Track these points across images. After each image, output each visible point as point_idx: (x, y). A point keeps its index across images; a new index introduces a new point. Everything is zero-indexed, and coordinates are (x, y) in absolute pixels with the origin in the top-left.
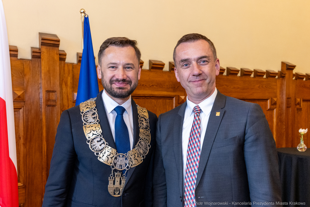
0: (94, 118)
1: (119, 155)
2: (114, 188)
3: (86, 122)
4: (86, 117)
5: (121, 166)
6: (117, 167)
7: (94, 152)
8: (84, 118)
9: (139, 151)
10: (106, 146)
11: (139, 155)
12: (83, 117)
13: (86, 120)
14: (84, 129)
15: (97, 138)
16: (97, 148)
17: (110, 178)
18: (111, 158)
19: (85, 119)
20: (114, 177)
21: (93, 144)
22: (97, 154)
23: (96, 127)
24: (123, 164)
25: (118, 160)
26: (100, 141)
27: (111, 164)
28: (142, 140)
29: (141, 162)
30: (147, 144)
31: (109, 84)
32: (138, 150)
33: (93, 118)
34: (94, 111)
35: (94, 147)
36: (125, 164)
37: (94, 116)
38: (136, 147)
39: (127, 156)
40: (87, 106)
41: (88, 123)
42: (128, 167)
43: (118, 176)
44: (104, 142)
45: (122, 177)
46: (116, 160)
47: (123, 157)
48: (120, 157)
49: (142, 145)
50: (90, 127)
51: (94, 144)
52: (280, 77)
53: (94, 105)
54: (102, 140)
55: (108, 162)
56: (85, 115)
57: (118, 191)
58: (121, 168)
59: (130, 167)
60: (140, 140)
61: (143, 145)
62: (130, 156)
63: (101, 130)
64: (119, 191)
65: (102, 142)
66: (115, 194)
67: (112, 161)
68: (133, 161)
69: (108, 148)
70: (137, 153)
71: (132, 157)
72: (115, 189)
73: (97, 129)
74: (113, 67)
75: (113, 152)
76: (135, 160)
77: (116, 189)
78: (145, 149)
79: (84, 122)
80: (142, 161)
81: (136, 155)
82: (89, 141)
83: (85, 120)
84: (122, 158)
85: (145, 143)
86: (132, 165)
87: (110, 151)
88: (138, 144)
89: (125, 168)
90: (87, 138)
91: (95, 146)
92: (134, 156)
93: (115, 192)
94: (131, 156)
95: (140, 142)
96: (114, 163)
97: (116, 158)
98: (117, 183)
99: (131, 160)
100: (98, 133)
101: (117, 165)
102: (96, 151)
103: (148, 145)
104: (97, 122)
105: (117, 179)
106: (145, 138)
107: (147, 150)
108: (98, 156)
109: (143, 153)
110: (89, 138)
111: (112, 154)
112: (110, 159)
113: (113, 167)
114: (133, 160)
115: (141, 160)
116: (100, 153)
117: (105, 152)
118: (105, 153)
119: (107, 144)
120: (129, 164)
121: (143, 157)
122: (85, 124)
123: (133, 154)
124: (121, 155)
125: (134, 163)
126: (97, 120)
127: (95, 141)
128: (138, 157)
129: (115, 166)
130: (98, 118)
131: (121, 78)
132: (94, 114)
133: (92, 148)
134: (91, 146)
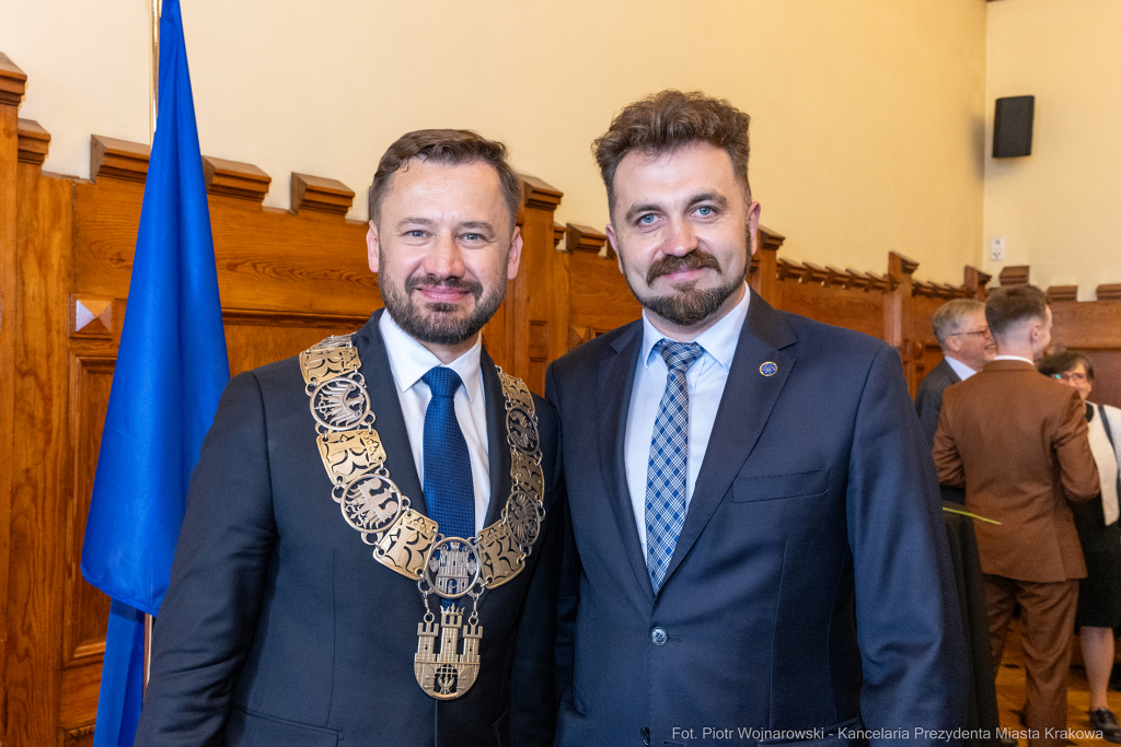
0: (355, 408)
1: (448, 543)
2: (436, 667)
3: (327, 422)
4: (327, 402)
5: (455, 583)
6: (441, 588)
7: (361, 529)
8: (320, 408)
9: (512, 530)
10: (404, 508)
11: (513, 543)
12: (316, 405)
13: (326, 416)
14: (322, 448)
15: (368, 479)
16: (370, 516)
17: (425, 624)
18: (421, 552)
19: (323, 410)
20: (436, 625)
21: (354, 502)
22: (372, 538)
23: (365, 442)
24: (461, 575)
25: (442, 559)
26: (380, 491)
27: (421, 576)
28: (522, 488)
29: (521, 570)
30: (533, 503)
31: (404, 294)
32: (511, 525)
33: (351, 407)
34: (354, 383)
35: (358, 513)
36: (469, 574)
37: (354, 402)
38: (504, 514)
39: (474, 548)
40: (328, 365)
41: (334, 424)
42: (477, 588)
43: (452, 619)
44: (394, 495)
45: (466, 627)
46: (438, 559)
47: (460, 550)
48: (450, 549)
49: (521, 510)
50: (344, 439)
51: (360, 501)
53: (353, 363)
54: (388, 486)
55: (410, 568)
56: (323, 398)
57: (449, 676)
58: (454, 591)
59: (486, 588)
60: (515, 489)
61: (524, 509)
62: (485, 546)
63: (381, 452)
64: (456, 676)
65: (387, 494)
67: (423, 565)
68: (494, 565)
69: (409, 515)
70: (507, 538)
71: (493, 550)
72: (439, 670)
73: (367, 447)
74: (418, 233)
75: (428, 531)
76: (503, 561)
77: (445, 670)
78: (530, 521)
79: (320, 422)
80: (524, 564)
81: (506, 544)
82: (341, 489)
83: (321, 416)
84: (458, 553)
85: (530, 501)
86: (490, 579)
87: (417, 529)
88: (509, 506)
89: (468, 590)
90: (333, 478)
91: (364, 509)
92: (498, 546)
93: (440, 681)
94: (489, 546)
95: (514, 499)
96: (430, 571)
97: (436, 554)
98: (448, 648)
99: (489, 562)
100: (371, 461)
101: (438, 580)
102: (368, 528)
103: (539, 509)
104: (364, 424)
105: (449, 634)
106: (527, 485)
107: (535, 524)
108: (374, 547)
109: (526, 538)
110: (340, 478)
111: (426, 538)
112: (416, 556)
113: (425, 585)
114: (495, 560)
115: (520, 562)
116: (380, 535)
117: (400, 530)
118: (398, 535)
119: (405, 503)
120: (481, 575)
121: (526, 550)
122: (322, 429)
123: (495, 539)
124: (453, 541)
125: (497, 572)
126: (365, 415)
127: (364, 489)
128: (510, 550)
129: (434, 583)
130: (368, 407)
131: (443, 270)
132: (354, 394)
133: (353, 516)
134: (350, 508)
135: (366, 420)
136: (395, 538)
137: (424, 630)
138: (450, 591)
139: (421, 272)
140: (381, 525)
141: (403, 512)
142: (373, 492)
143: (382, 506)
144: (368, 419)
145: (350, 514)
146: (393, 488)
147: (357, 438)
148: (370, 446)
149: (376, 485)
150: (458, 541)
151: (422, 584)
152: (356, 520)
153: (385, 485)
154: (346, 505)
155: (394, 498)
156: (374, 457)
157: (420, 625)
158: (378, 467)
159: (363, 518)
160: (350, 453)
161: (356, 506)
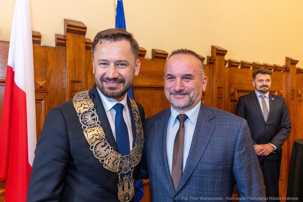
7: (99, 159)
8: (83, 120)
13: (85, 123)
18: (117, 164)
21: (97, 150)
36: (130, 165)
38: (136, 144)
40: (83, 105)
41: (88, 126)
43: (126, 180)
44: (108, 147)
45: (130, 180)
50: (92, 130)
52: (285, 71)
56: (83, 117)
60: (137, 135)
64: (129, 195)
67: (117, 167)
70: (137, 151)
74: (104, 64)
76: (137, 158)
77: (126, 195)
79: (83, 125)
82: (93, 147)
86: (134, 164)
91: (100, 152)
93: (125, 198)
94: (133, 155)
96: (120, 167)
100: (101, 137)
101: (122, 169)
108: (104, 164)
109: (141, 149)
111: (118, 159)
119: (112, 149)
123: (134, 152)
126: (97, 122)
128: (138, 154)
132: (93, 115)
136: (109, 160)
137: (119, 185)
141: (111, 152)
142: (102, 146)
152: (98, 156)
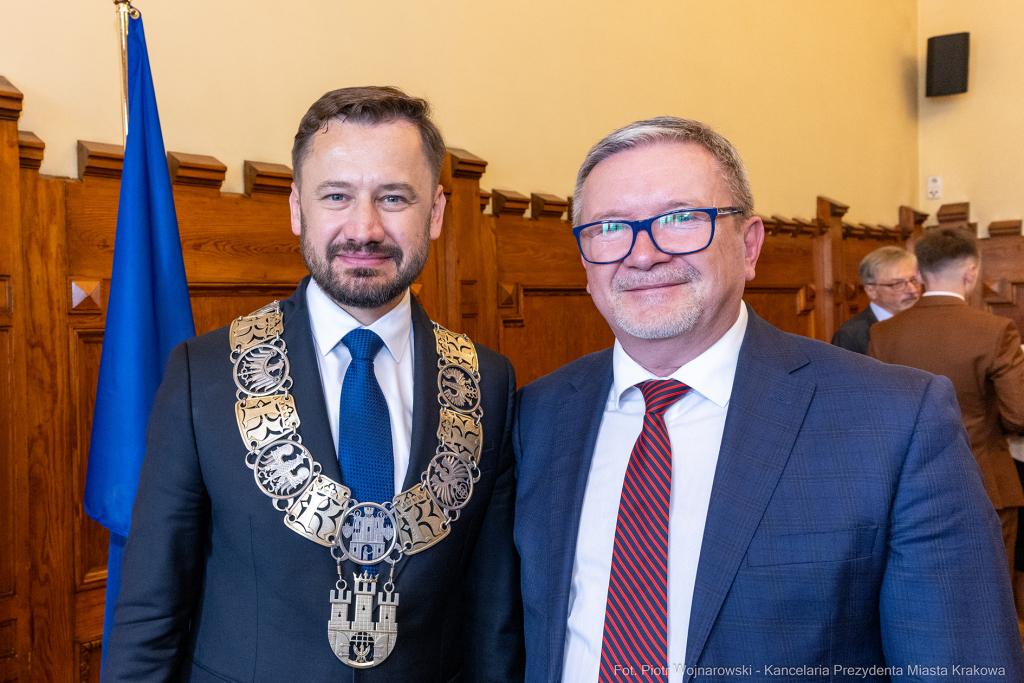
0: (274, 374)
1: (362, 508)
2: (351, 635)
3: (248, 388)
4: (248, 369)
5: (370, 548)
6: (354, 556)
7: (272, 495)
8: (242, 375)
9: (435, 493)
10: (315, 474)
11: (436, 506)
12: (238, 372)
13: (247, 382)
14: (239, 413)
15: (280, 445)
16: (281, 481)
17: (337, 592)
18: (333, 518)
19: (245, 376)
20: (349, 593)
21: (267, 468)
22: (283, 504)
23: (280, 407)
24: (377, 542)
25: (356, 526)
26: (292, 457)
27: (333, 542)
28: (449, 450)
29: (445, 535)
30: (465, 464)
31: (324, 260)
32: (433, 488)
33: (270, 373)
34: (276, 349)
35: (270, 479)
36: (385, 540)
37: (274, 368)
38: (425, 476)
39: (389, 513)
40: (254, 331)
41: (253, 390)
42: (395, 554)
43: (365, 586)
44: (306, 461)
45: (380, 594)
46: (351, 525)
47: (375, 515)
48: (363, 515)
49: (448, 472)
50: (261, 404)
51: (271, 467)
53: (276, 328)
54: (300, 452)
55: (321, 534)
56: (245, 364)
57: (365, 644)
58: (370, 558)
59: (404, 555)
60: (441, 450)
61: (452, 470)
62: (402, 511)
63: (295, 417)
64: (372, 645)
65: (299, 460)
66: (353, 656)
68: (413, 530)
69: (320, 481)
70: (428, 502)
71: (411, 516)
72: (354, 638)
73: (282, 412)
74: (338, 197)
75: (339, 497)
76: (423, 526)
77: (360, 638)
78: (459, 483)
79: (241, 388)
80: (449, 529)
81: (426, 508)
82: (255, 455)
83: (243, 382)
84: (372, 519)
85: (460, 462)
86: (408, 546)
87: (328, 495)
88: (433, 468)
89: (385, 556)
90: (247, 444)
91: (275, 476)
92: (417, 511)
93: (355, 649)
94: (406, 511)
95: (439, 460)
96: (343, 537)
97: (349, 520)
98: (363, 617)
99: (406, 528)
100: (285, 427)
101: (352, 546)
102: (279, 493)
103: (472, 470)
104: (282, 389)
105: (364, 601)
106: (459, 445)
107: (465, 486)
108: (285, 513)
109: (453, 500)
110: (254, 444)
111: (337, 504)
112: (328, 524)
113: (338, 552)
114: (413, 526)
115: (444, 527)
116: (291, 501)
117: (310, 496)
118: (309, 501)
119: (316, 469)
120: (398, 541)
121: (452, 514)
122: (243, 395)
123: (413, 503)
124: (367, 506)
125: (416, 538)
126: (284, 381)
127: (277, 455)
128: (432, 514)
129: (348, 549)
130: (287, 371)
131: (362, 235)
133: (265, 482)
134: (262, 474)
135: (284, 386)
136: (305, 505)
137: (336, 597)
138: (365, 557)
139: (341, 239)
140: (293, 491)
141: (314, 478)
142: (285, 458)
143: (294, 472)
144: (286, 384)
145: (261, 480)
146: (305, 454)
147: (273, 404)
148: (285, 411)
149: (288, 450)
150: (371, 506)
151: (335, 550)
152: (267, 486)
153: (297, 451)
154: (259, 471)
155: (306, 464)
156: (288, 423)
157: (333, 592)
158: (292, 432)
159: (275, 484)
160: (265, 419)
161: (268, 472)
